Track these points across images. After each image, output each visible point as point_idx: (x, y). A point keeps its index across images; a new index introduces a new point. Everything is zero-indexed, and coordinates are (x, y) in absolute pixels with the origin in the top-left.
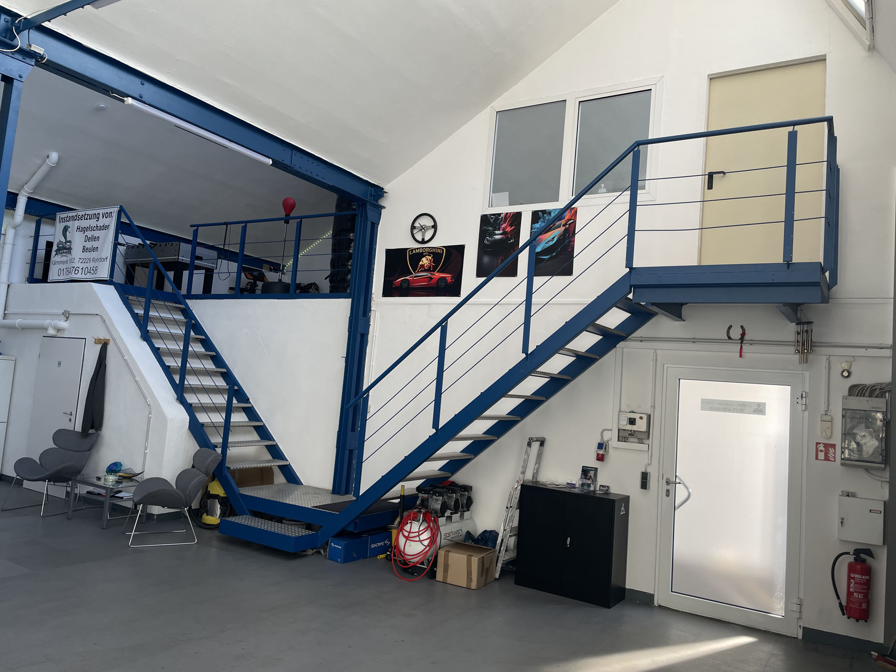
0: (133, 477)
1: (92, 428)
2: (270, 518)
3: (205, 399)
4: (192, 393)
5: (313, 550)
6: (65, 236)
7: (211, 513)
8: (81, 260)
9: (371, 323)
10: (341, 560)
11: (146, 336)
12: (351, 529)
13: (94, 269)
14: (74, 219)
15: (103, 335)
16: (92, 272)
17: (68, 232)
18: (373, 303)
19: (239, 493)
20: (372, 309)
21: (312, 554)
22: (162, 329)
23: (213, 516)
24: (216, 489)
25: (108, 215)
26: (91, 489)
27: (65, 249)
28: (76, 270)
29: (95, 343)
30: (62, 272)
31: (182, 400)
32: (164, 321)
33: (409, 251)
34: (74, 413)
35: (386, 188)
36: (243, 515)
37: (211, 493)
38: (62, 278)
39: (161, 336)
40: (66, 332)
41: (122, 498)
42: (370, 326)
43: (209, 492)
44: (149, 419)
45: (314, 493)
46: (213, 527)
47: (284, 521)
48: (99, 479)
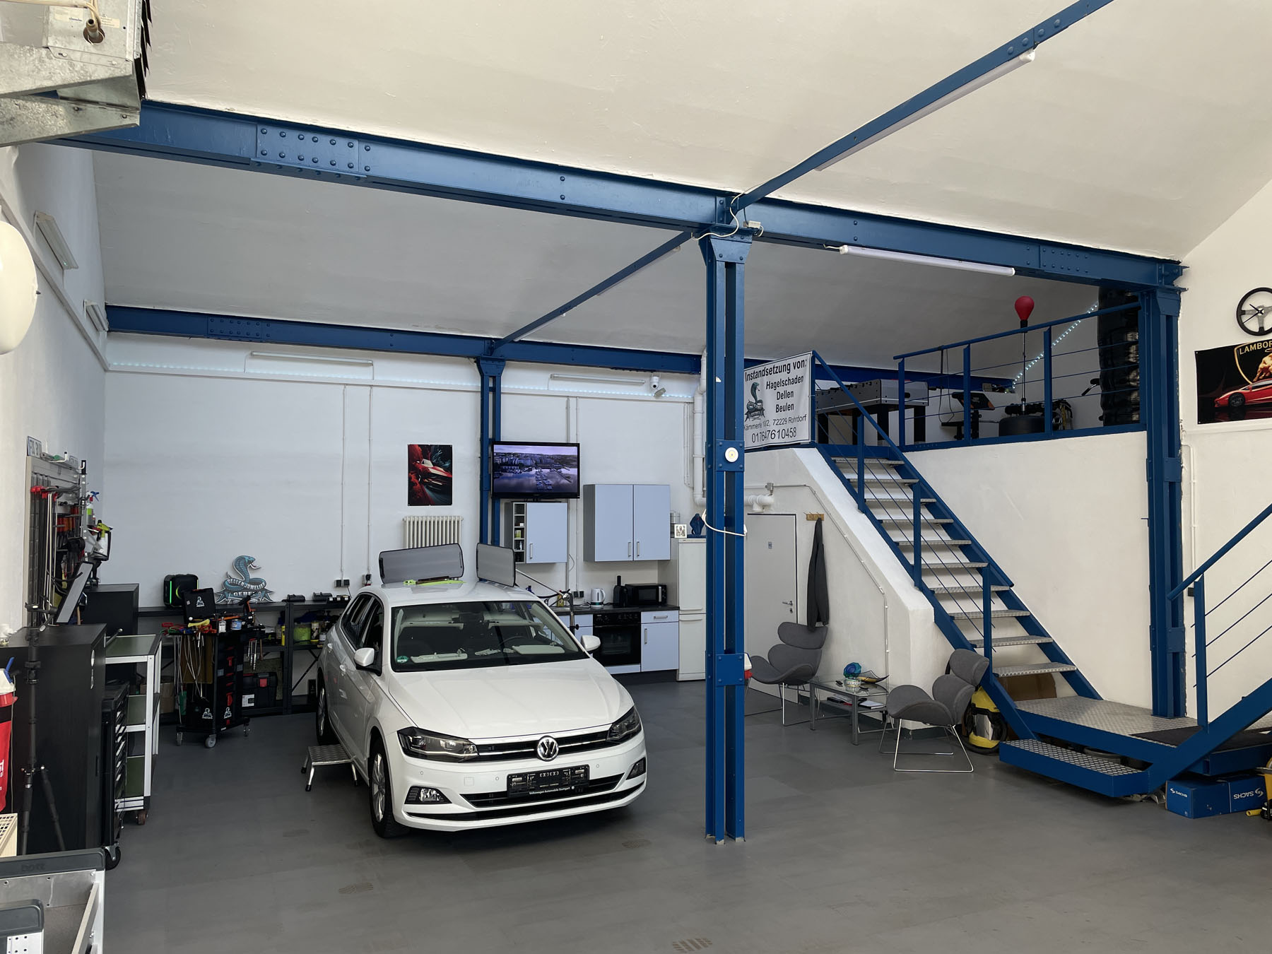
0: (877, 682)
1: (819, 620)
2: (1065, 745)
3: (949, 582)
4: (932, 575)
5: (1141, 795)
6: (755, 396)
7: (981, 733)
8: (776, 422)
9: (1183, 465)
10: (1188, 812)
11: (864, 507)
12: (1199, 770)
13: (792, 430)
14: (762, 374)
15: (816, 510)
16: (791, 434)
17: (757, 390)
18: (1182, 434)
19: (1016, 709)
20: (1182, 443)
21: (1141, 801)
22: (882, 496)
23: (983, 737)
24: (984, 701)
25: (799, 365)
26: (831, 695)
27: (757, 410)
28: (772, 433)
29: (807, 519)
30: (756, 437)
31: (921, 587)
32: (881, 484)
33: (1238, 349)
34: (794, 603)
35: (1184, 261)
36: (1028, 738)
37: (977, 706)
38: (757, 444)
39: (881, 504)
40: (772, 508)
41: (870, 708)
42: (1183, 470)
43: (975, 705)
44: (885, 610)
45: (1125, 714)
46: (988, 751)
47: (1086, 751)
48: (839, 683)
